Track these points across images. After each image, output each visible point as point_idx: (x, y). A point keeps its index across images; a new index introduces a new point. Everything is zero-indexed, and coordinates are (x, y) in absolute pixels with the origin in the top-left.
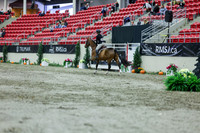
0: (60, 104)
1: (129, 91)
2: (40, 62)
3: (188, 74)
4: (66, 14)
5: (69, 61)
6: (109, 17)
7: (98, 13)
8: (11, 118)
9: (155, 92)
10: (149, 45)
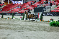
0: (19, 30)
1: (39, 26)
2: (13, 18)
3: (57, 22)
4: (20, 4)
5: (21, 18)
6: (33, 5)
7: (30, 4)
8: (4, 34)
9: (47, 27)
10: (45, 13)
